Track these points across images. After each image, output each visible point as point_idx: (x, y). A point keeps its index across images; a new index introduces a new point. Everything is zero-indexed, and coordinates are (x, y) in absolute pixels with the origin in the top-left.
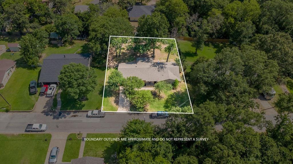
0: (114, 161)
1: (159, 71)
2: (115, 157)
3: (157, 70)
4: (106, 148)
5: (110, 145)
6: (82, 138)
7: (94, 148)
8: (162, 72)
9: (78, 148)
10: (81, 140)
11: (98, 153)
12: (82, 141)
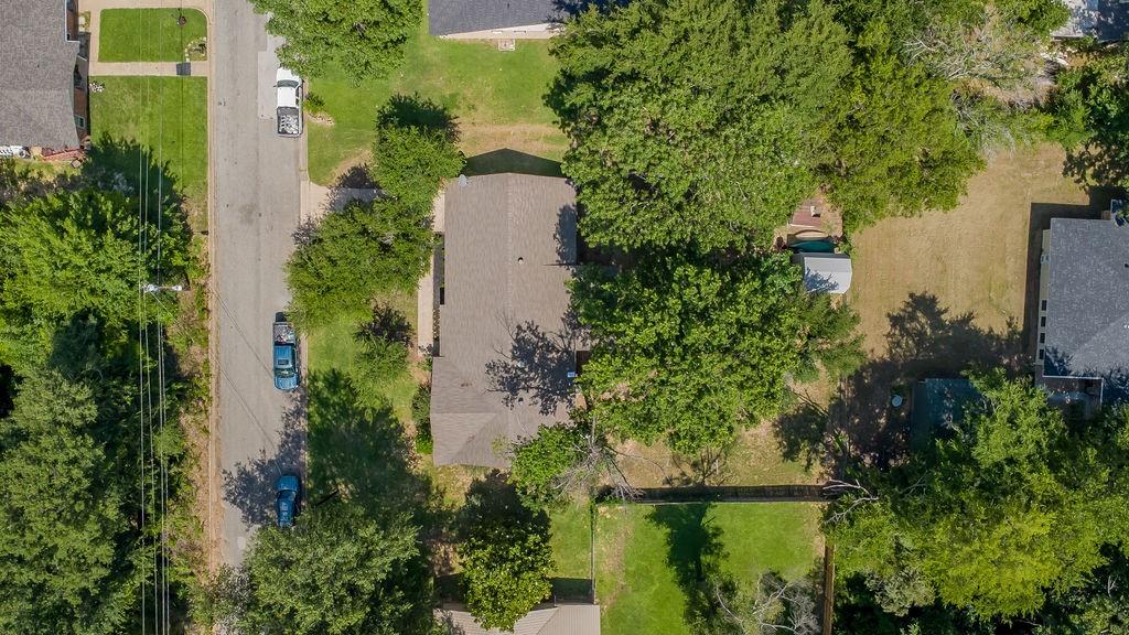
0: (99, 184)
1: (489, 366)
2: (115, 187)
3: (495, 358)
4: (146, 149)
5: (159, 165)
6: (188, 60)
7: (148, 110)
8: (482, 382)
9: (150, 56)
10: (182, 58)
11: (132, 125)
12: (175, 63)
